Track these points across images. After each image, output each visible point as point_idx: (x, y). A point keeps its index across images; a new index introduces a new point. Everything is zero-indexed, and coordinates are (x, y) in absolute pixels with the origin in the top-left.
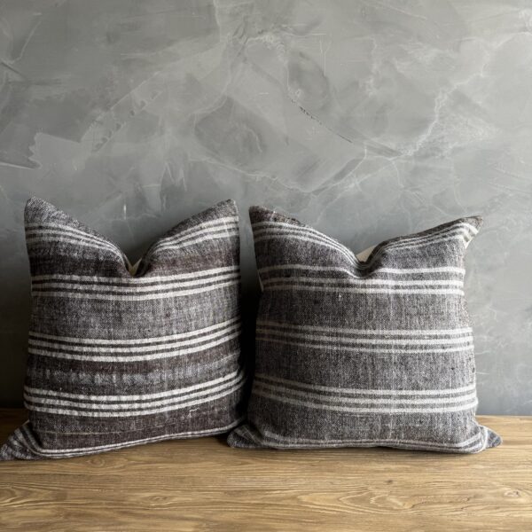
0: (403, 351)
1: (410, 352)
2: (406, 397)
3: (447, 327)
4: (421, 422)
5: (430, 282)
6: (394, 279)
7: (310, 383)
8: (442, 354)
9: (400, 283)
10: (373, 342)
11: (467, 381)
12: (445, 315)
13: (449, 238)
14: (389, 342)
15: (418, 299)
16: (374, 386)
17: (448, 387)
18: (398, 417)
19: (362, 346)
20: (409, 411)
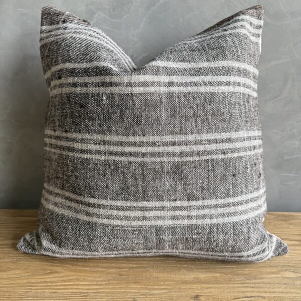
0: (177, 159)
1: (185, 159)
2: (181, 208)
3: (229, 130)
4: (198, 233)
5: (209, 78)
6: (168, 74)
7: (80, 195)
8: (223, 160)
9: (175, 79)
10: (143, 150)
11: (250, 188)
12: (226, 116)
13: (230, 31)
14: (161, 149)
15: (194, 98)
16: (145, 198)
17: (228, 196)
18: (173, 230)
19: (131, 154)
20: (185, 222)
